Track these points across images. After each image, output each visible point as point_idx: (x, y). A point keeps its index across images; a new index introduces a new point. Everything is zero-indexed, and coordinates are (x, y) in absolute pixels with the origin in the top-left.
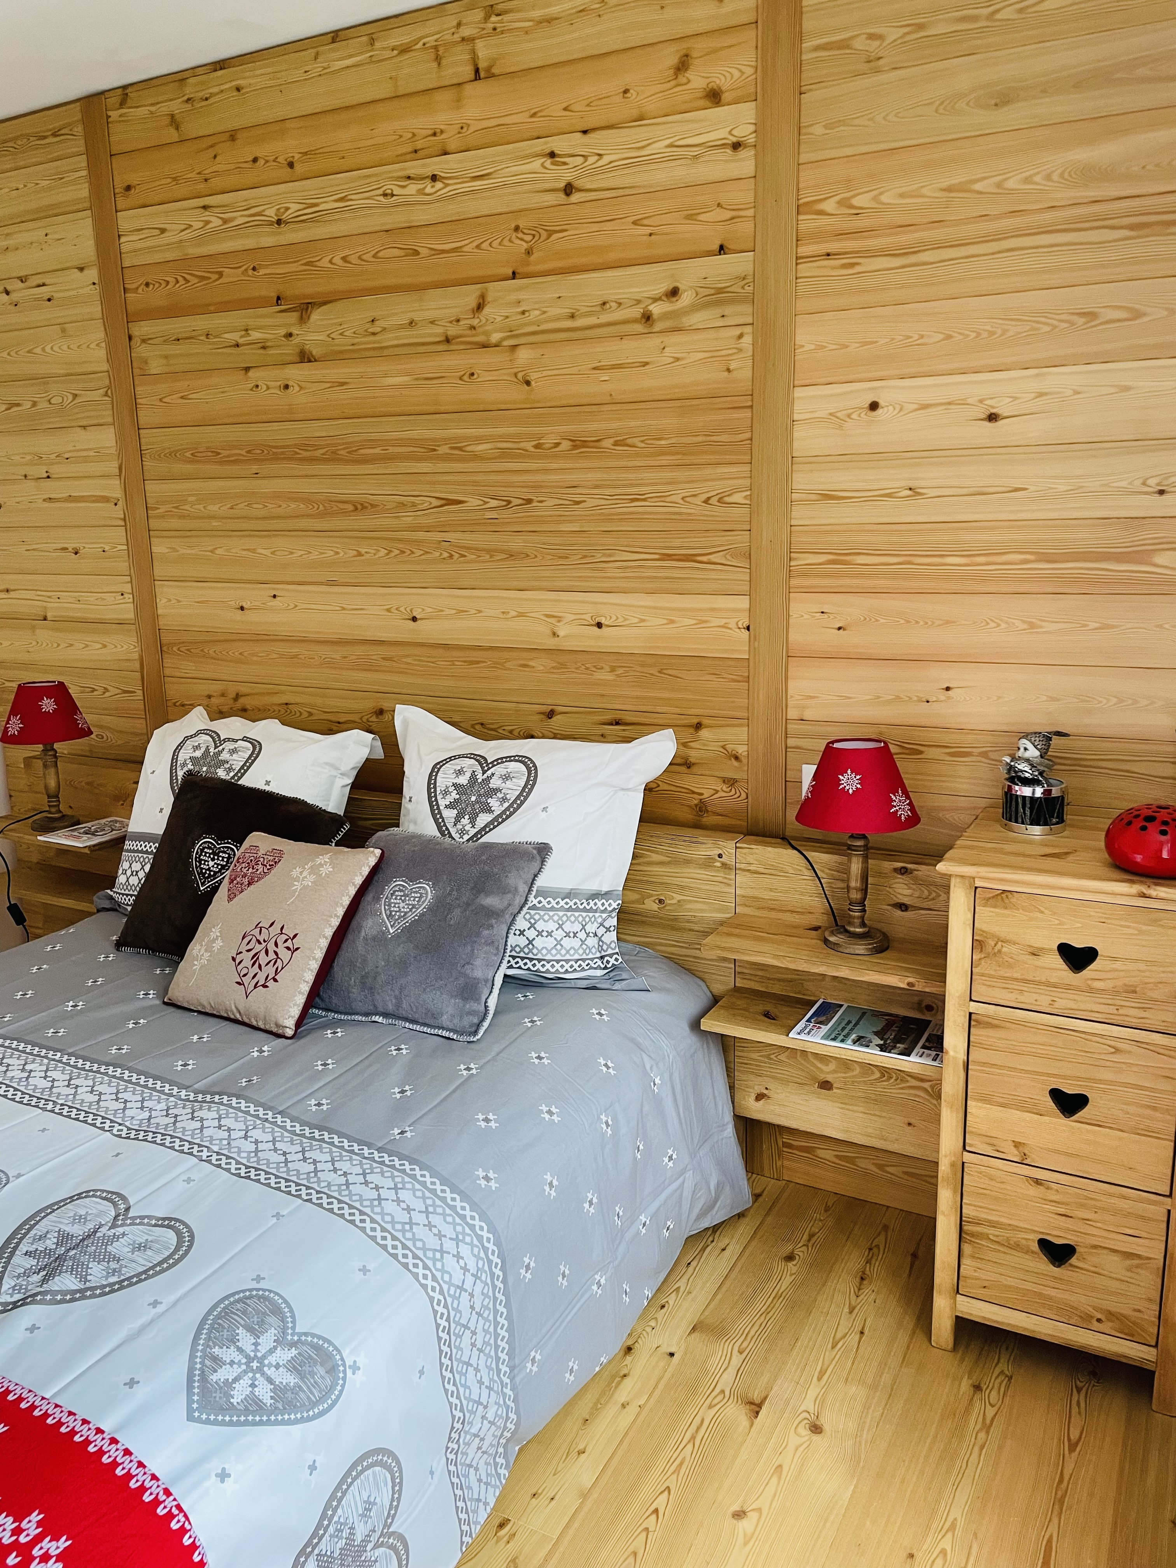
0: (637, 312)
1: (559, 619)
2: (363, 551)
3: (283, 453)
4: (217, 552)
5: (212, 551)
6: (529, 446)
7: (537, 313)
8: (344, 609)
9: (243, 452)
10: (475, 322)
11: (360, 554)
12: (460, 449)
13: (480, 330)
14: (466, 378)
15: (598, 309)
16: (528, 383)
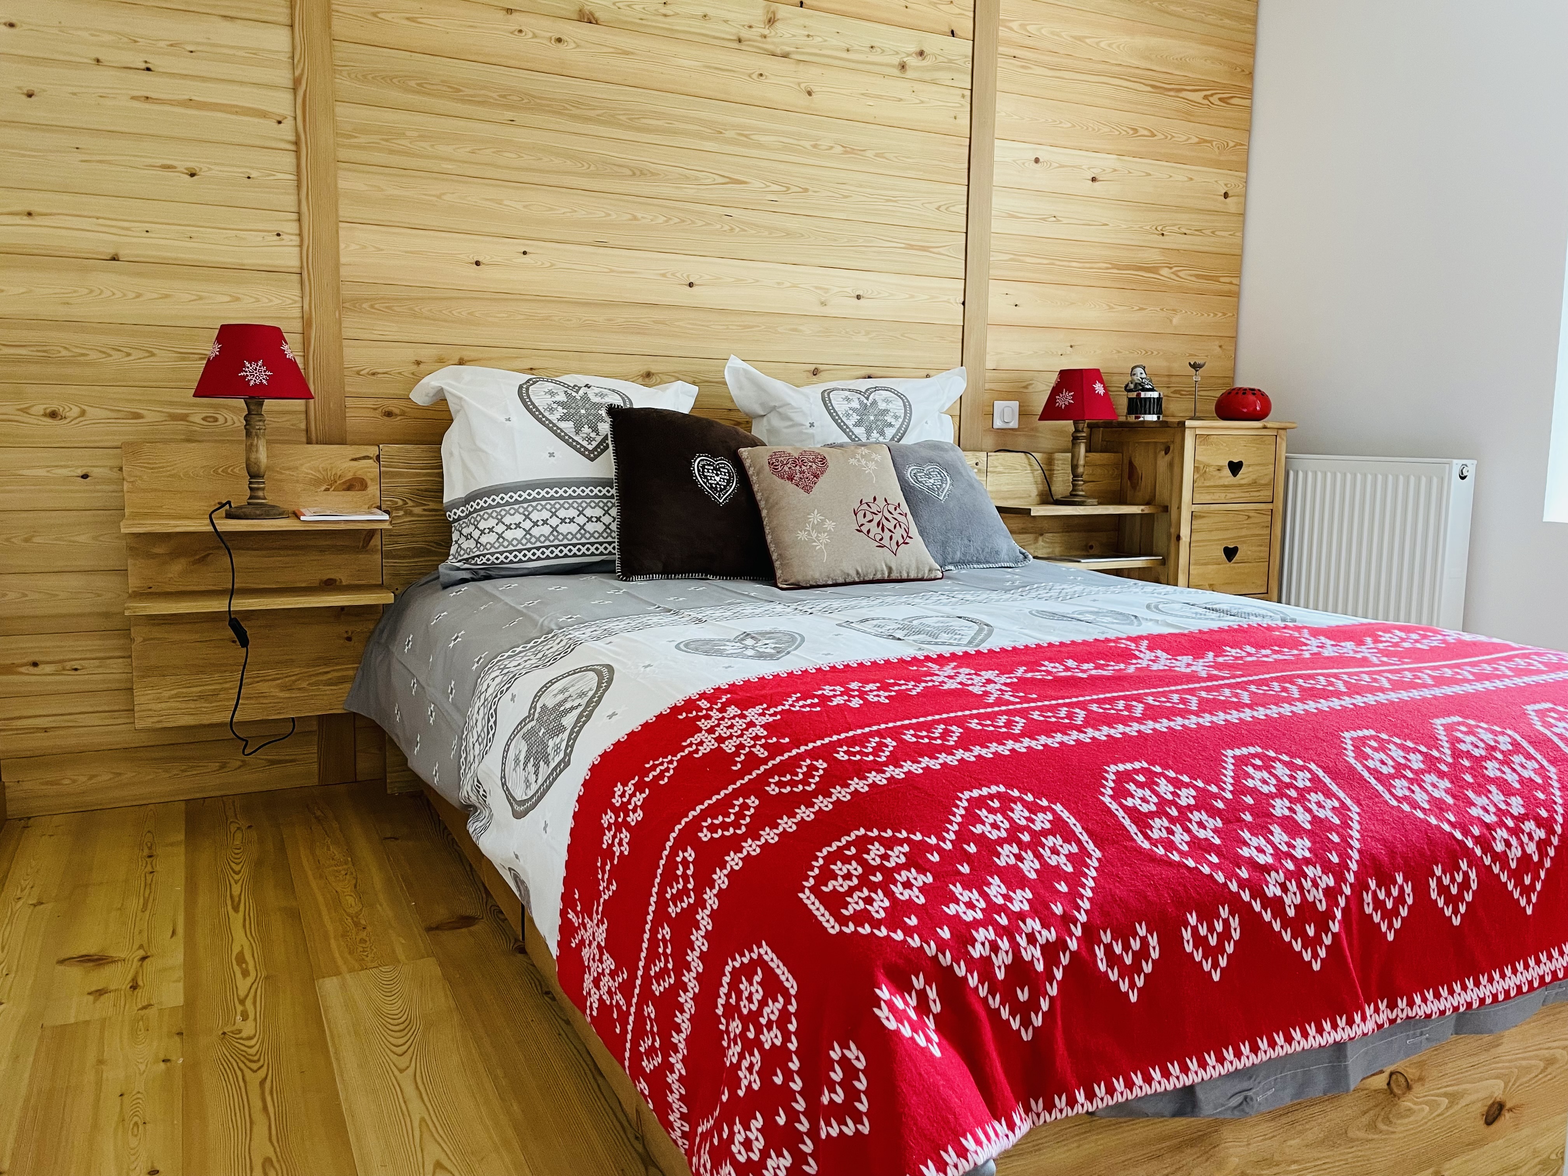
0: (896, 60)
1: (826, 290)
2: (639, 215)
3: (548, 106)
4: (444, 197)
5: (439, 197)
6: (808, 144)
7: (820, 39)
8: (612, 271)
9: (495, 95)
10: (766, 32)
11: (635, 218)
12: (746, 136)
13: (768, 40)
14: (755, 76)
15: (867, 50)
16: (810, 93)
